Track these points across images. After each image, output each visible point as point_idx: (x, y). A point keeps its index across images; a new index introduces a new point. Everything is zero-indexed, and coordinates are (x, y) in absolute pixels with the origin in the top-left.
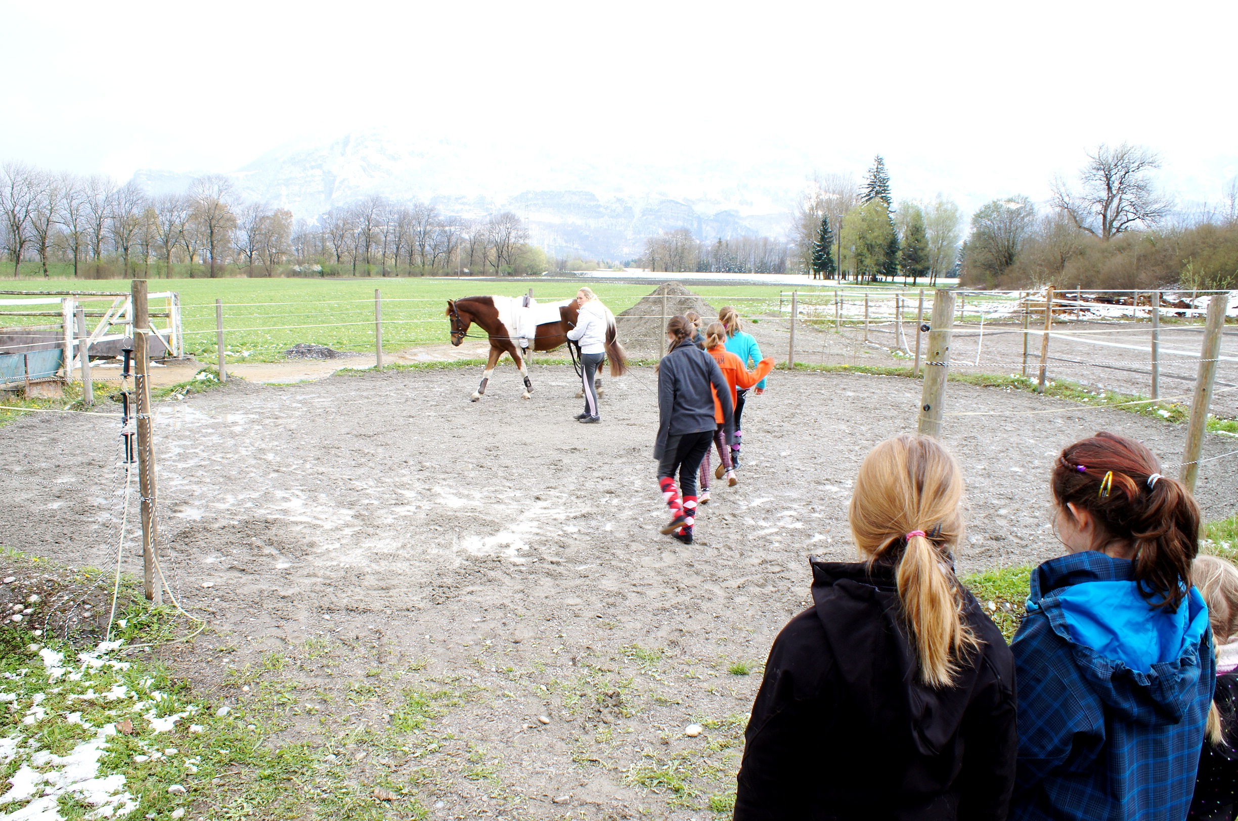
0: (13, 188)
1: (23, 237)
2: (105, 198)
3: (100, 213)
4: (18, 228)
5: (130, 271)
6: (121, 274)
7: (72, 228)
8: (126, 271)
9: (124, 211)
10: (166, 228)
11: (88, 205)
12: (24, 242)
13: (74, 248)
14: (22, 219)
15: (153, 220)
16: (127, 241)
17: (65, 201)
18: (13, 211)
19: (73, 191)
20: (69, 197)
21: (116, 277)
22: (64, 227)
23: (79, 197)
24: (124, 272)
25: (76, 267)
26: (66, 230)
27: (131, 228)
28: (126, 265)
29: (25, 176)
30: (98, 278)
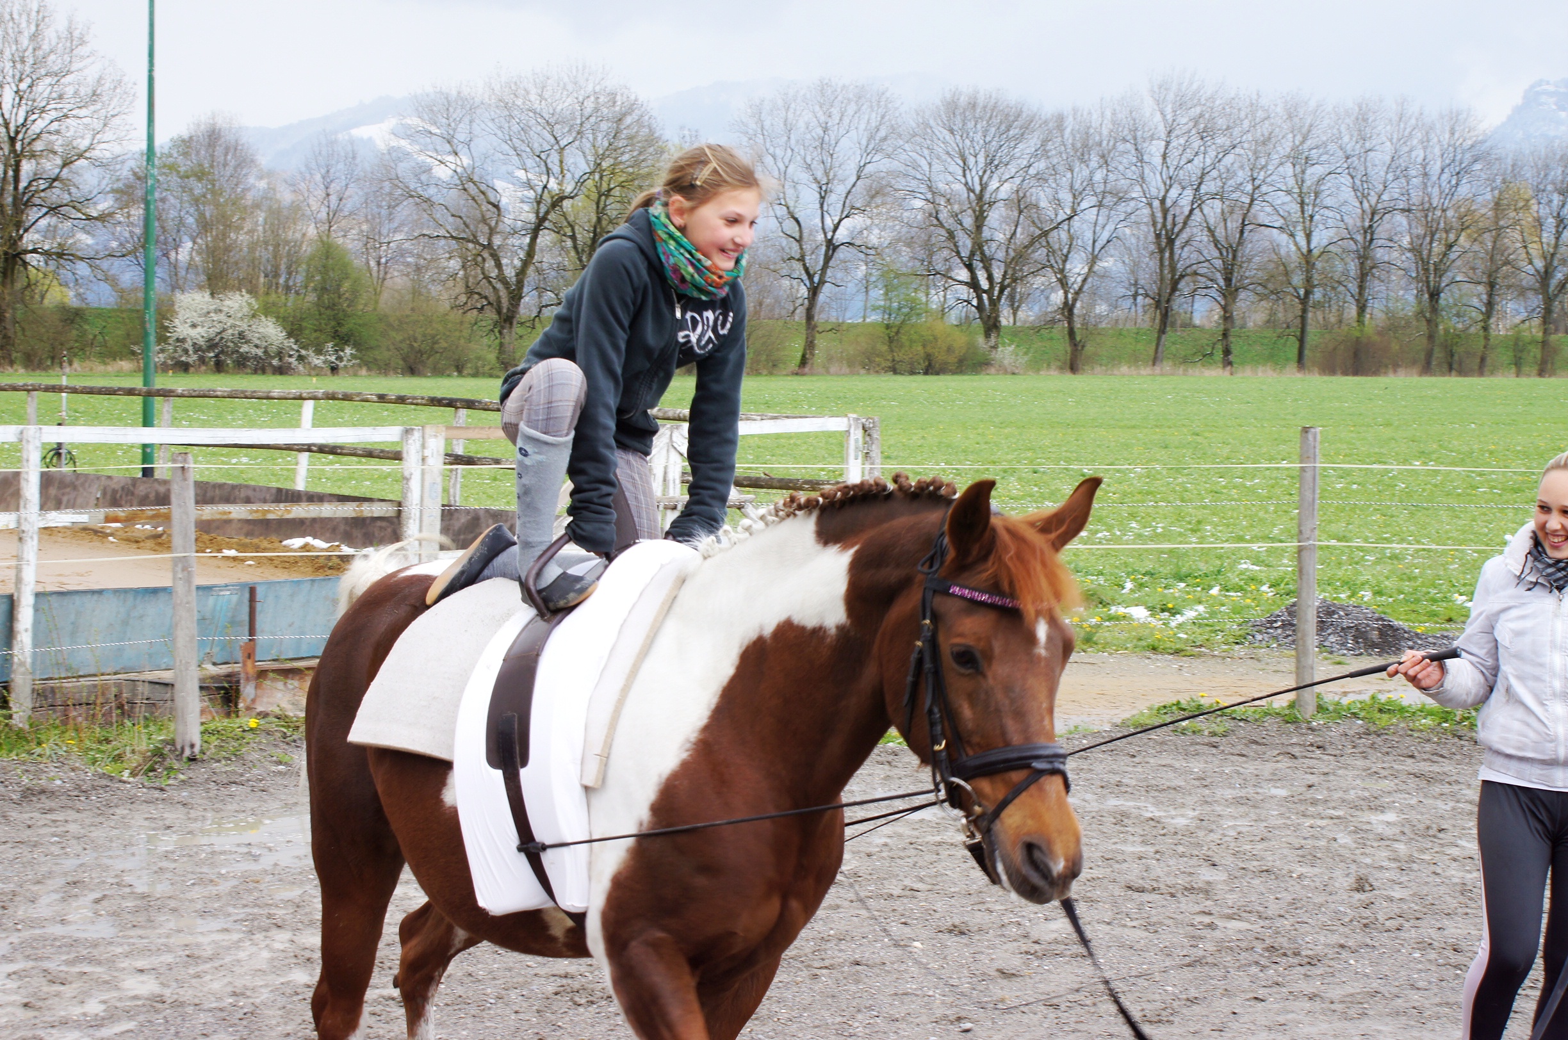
0: (1168, 143)
1: (1180, 266)
2: (1388, 159)
3: (1373, 200)
4: (1171, 242)
5: (1438, 354)
6: (1414, 362)
7: (1303, 243)
8: (1429, 355)
9: (1435, 192)
10: (1548, 236)
11: (1346, 180)
12: (1182, 276)
13: (1302, 292)
14: (1180, 220)
15: (1513, 214)
16: (1439, 271)
17: (1288, 169)
18: (1163, 201)
19: (1308, 143)
20: (1300, 159)
21: (1401, 371)
22: (1283, 238)
23: (1324, 157)
24: (1422, 356)
25: (1302, 340)
26: (1288, 247)
27: (1452, 237)
28: (1431, 337)
29: (1198, 110)
30: (1356, 373)
